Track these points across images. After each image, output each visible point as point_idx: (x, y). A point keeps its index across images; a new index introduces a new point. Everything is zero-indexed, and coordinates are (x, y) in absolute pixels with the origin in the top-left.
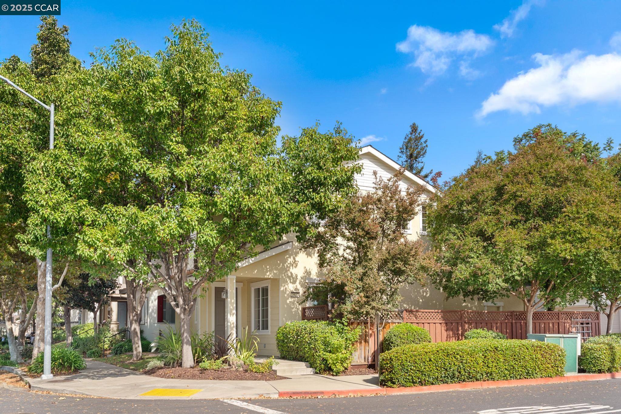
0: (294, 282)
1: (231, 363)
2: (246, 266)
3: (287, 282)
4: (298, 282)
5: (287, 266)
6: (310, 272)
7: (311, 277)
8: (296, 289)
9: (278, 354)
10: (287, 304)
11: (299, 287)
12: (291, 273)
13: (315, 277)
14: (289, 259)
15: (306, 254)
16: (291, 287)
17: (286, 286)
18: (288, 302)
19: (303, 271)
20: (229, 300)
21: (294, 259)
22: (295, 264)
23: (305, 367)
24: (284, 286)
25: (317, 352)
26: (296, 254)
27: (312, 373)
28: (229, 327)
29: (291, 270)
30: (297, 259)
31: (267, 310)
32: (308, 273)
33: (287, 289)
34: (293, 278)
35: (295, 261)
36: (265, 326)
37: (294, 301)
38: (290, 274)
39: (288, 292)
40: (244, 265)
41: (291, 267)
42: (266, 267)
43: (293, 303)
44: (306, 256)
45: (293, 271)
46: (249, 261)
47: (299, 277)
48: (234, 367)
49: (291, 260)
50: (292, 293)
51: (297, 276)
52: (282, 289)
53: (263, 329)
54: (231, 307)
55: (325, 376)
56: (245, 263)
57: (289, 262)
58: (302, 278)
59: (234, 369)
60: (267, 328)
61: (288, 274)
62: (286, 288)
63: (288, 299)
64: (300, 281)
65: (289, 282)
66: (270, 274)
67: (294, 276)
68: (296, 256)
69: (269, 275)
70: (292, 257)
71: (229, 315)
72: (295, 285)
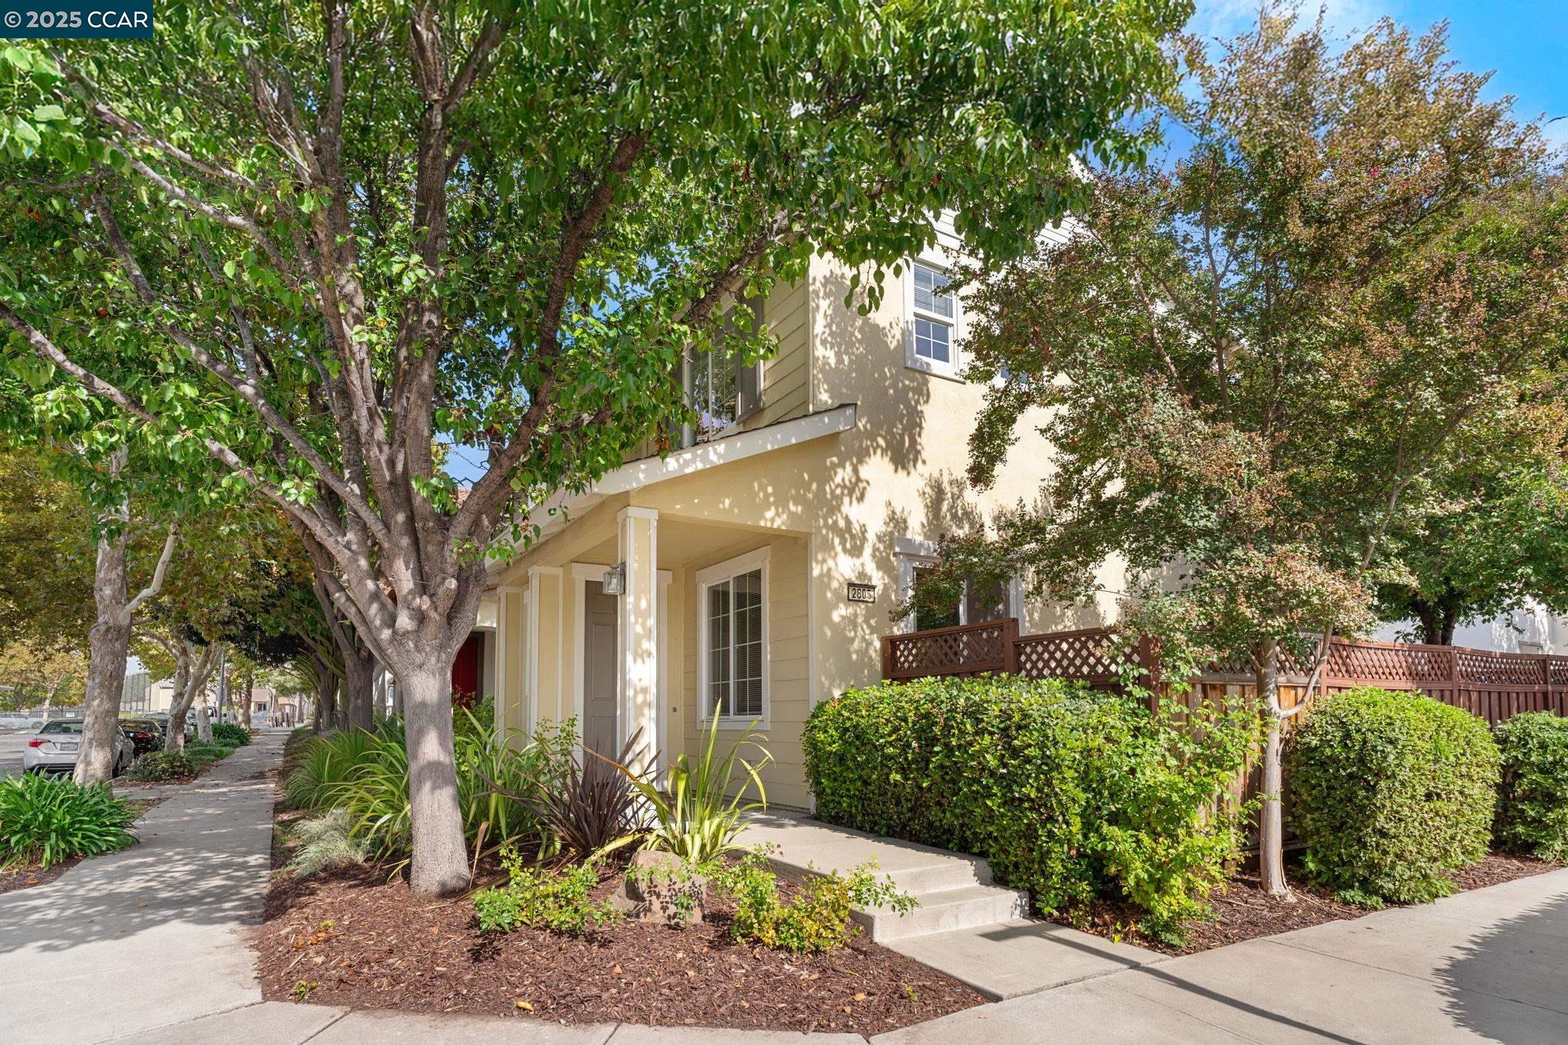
0: (856, 551)
1: (643, 886)
2: (697, 474)
3: (833, 548)
4: (868, 551)
5: (832, 492)
6: (905, 521)
7: (909, 536)
8: (862, 575)
9: (811, 803)
10: (834, 626)
11: (871, 568)
12: (847, 520)
13: (919, 538)
14: (840, 471)
15: (892, 459)
16: (844, 567)
17: (831, 563)
18: (836, 617)
19: (883, 514)
20: (630, 599)
21: (856, 471)
22: (856, 489)
23: (974, 883)
24: (824, 561)
25: (1051, 819)
26: (862, 455)
27: (1018, 920)
28: (630, 705)
29: (846, 508)
30: (864, 472)
31: (757, 650)
32: (898, 522)
33: (834, 573)
34: (853, 537)
35: (859, 480)
36: (750, 702)
37: (856, 615)
38: (842, 523)
39: (835, 584)
40: (689, 470)
41: (846, 500)
42: (763, 488)
43: (852, 621)
44: (892, 467)
45: (853, 511)
46: (705, 458)
47: (871, 537)
48: (656, 905)
49: (843, 475)
50: (851, 585)
51: (864, 531)
52: (816, 571)
53: (741, 710)
54: (639, 629)
55: (1117, 946)
56: (693, 461)
57: (838, 480)
58: (880, 538)
59: (658, 917)
60: (757, 709)
61: (836, 522)
62: (829, 570)
63: (836, 607)
64: (875, 550)
65: (839, 549)
66: (778, 514)
67: (856, 528)
68: (861, 461)
69: (774, 519)
70: (848, 464)
71: (629, 658)
72: (857, 562)
